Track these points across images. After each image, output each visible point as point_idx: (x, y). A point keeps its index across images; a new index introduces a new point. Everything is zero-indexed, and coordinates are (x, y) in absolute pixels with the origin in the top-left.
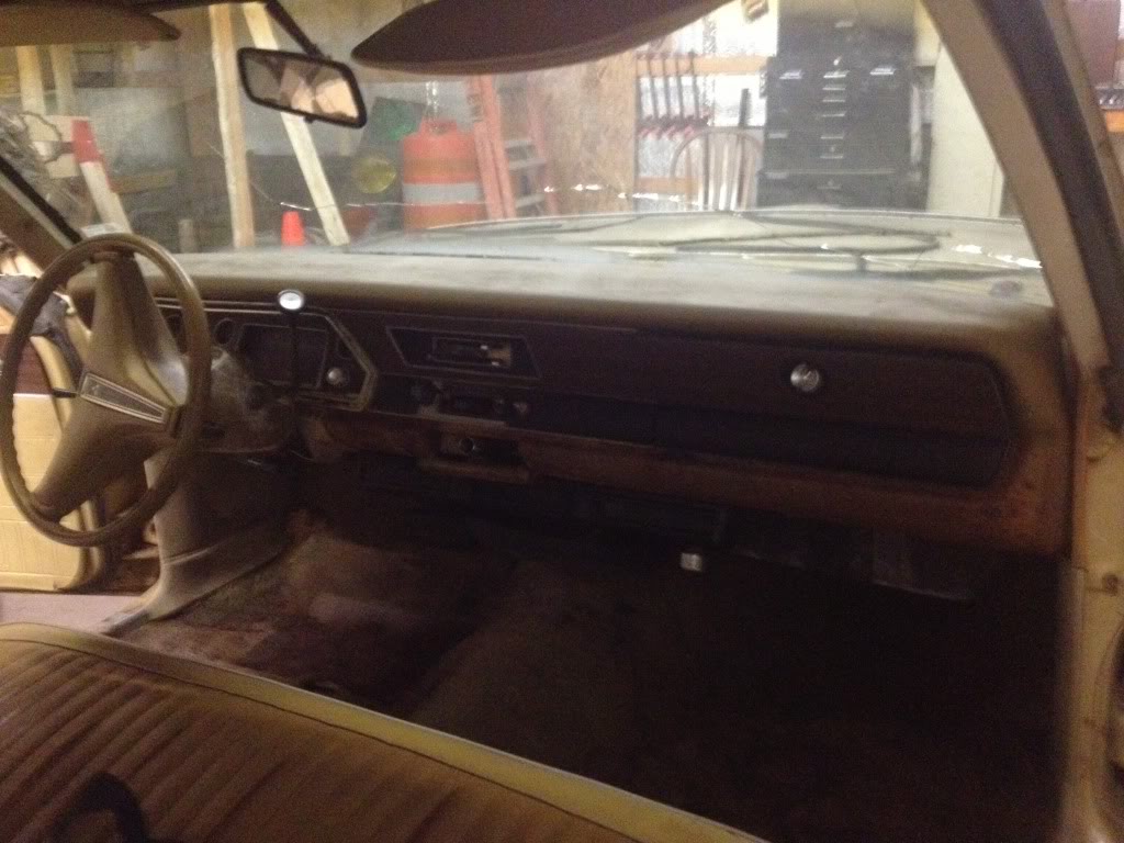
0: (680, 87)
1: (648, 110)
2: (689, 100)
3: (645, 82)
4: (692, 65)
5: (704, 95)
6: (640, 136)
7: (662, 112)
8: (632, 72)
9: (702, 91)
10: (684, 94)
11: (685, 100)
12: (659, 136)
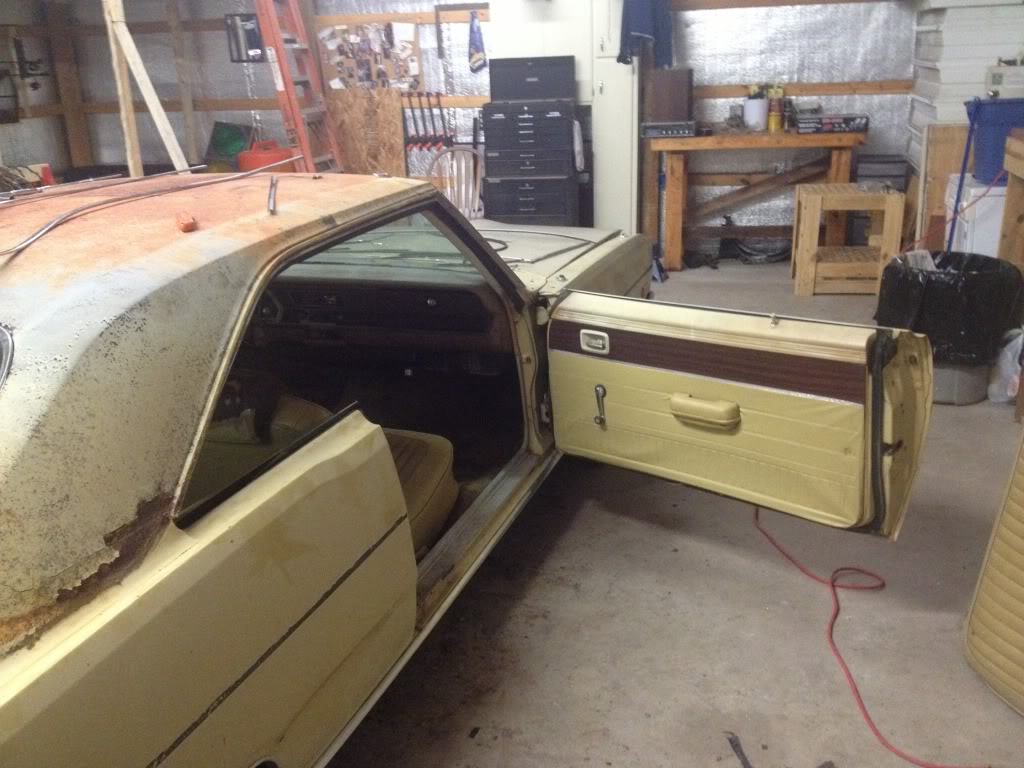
0: (432, 115)
1: (412, 132)
2: (439, 124)
3: (408, 112)
4: (439, 102)
5: (449, 121)
6: (408, 149)
7: (422, 133)
8: (399, 105)
9: (447, 117)
10: (435, 120)
11: (436, 123)
12: (421, 149)
